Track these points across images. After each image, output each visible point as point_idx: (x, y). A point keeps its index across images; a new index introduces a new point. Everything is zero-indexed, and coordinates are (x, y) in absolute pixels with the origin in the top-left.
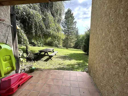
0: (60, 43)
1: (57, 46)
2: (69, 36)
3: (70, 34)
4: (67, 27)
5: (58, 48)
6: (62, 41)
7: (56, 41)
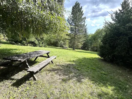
0: (65, 43)
1: (62, 47)
2: (76, 35)
3: (78, 32)
4: (74, 25)
5: (63, 49)
6: (68, 41)
7: (61, 41)
